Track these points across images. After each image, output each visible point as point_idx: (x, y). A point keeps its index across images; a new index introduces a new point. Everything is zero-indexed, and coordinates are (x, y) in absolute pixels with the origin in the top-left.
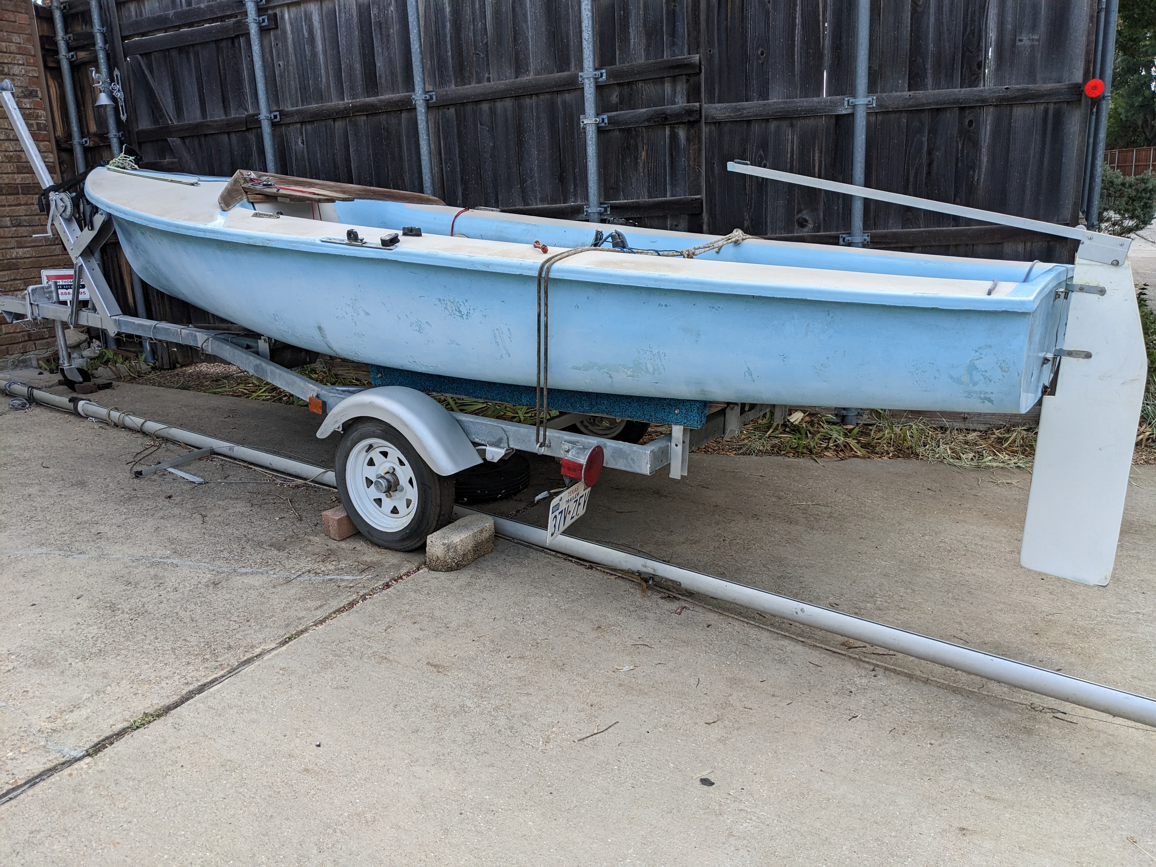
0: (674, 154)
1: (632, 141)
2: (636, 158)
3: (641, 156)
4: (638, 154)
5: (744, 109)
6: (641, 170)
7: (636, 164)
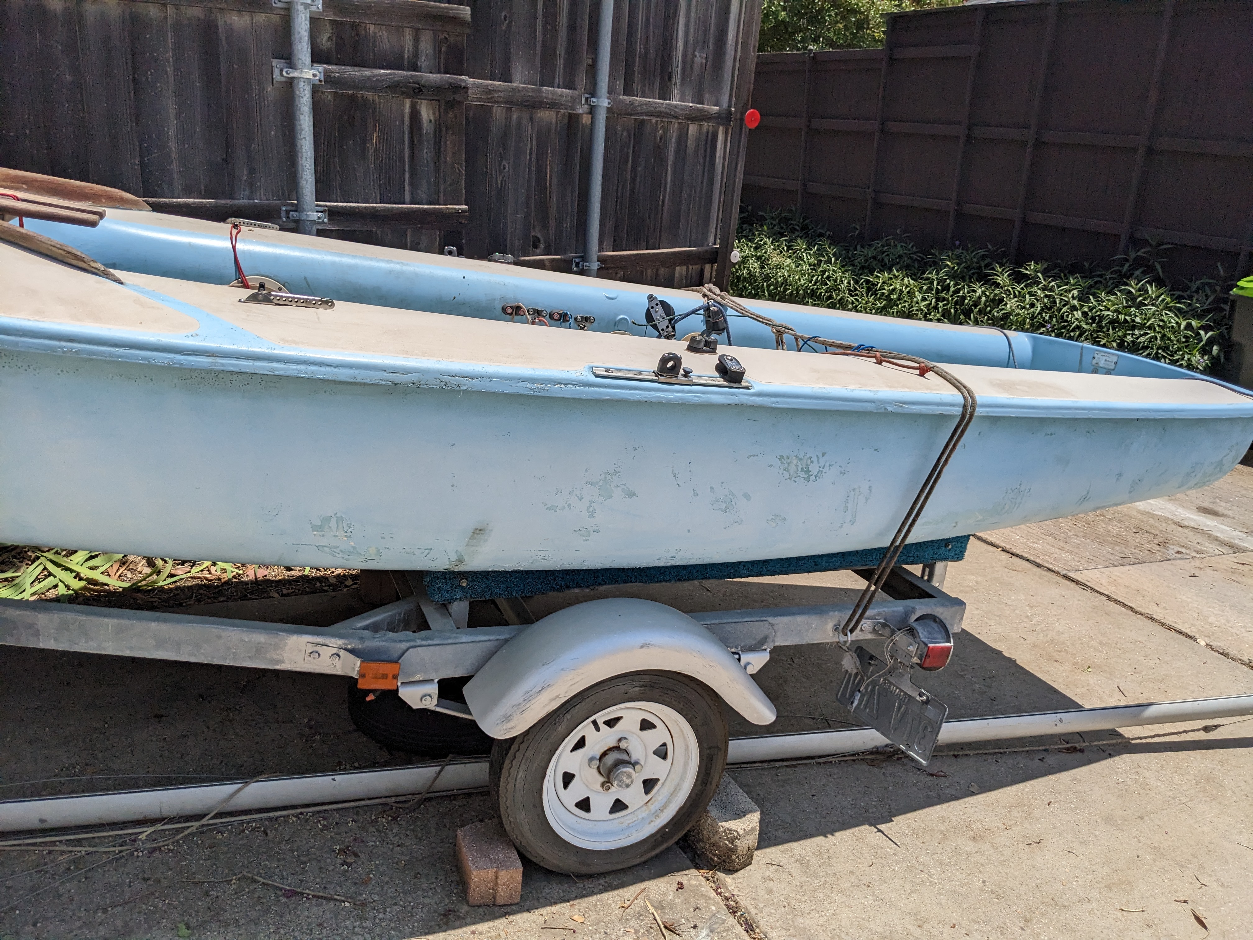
0: (416, 142)
1: (358, 114)
2: (364, 142)
3: (372, 139)
4: (367, 136)
5: (495, 91)
6: (372, 160)
7: (364, 150)
